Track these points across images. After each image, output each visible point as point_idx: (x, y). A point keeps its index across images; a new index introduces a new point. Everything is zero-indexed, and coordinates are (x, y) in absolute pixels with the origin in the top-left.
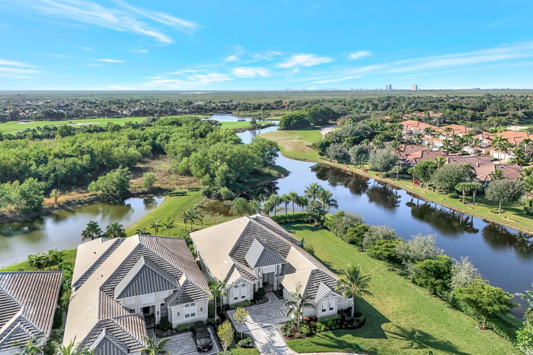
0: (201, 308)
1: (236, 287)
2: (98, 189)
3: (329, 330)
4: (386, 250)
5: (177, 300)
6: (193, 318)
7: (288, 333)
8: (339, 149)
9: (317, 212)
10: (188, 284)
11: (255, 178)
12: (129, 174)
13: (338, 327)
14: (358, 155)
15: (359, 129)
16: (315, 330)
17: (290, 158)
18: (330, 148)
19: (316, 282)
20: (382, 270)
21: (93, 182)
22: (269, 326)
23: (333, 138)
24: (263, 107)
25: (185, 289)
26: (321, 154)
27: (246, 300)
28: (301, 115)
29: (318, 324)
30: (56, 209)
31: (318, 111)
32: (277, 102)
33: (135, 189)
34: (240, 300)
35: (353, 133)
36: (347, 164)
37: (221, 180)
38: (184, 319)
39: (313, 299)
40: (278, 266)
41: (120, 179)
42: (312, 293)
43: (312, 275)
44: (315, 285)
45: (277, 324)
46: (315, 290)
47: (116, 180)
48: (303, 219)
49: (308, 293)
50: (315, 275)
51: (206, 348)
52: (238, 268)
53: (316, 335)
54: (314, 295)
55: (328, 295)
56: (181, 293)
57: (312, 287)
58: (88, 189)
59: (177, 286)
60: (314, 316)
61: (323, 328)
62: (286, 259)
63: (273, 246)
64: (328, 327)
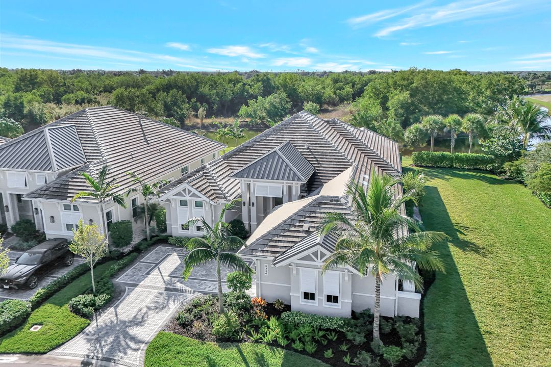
0: (91, 221)
1: (185, 203)
2: (247, 115)
7: (191, 315)
12: (287, 102)
19: (312, 222)
21: (244, 107)
22: (181, 291)
29: (272, 322)
34: (192, 232)
37: (396, 115)
38: (64, 232)
39: (277, 255)
40: (290, 188)
41: (272, 104)
42: (284, 241)
43: (314, 206)
44: (306, 227)
45: (199, 292)
46: (298, 237)
47: (267, 106)
48: (486, 167)
49: (276, 238)
50: (323, 206)
51: (7, 284)
52: (206, 173)
53: (238, 347)
54: (286, 247)
55: (311, 255)
56: (61, 182)
57: (297, 229)
58: (239, 114)
59: (56, 167)
60: (282, 303)
61: (270, 337)
62: (326, 183)
63: (315, 158)
64: (287, 338)
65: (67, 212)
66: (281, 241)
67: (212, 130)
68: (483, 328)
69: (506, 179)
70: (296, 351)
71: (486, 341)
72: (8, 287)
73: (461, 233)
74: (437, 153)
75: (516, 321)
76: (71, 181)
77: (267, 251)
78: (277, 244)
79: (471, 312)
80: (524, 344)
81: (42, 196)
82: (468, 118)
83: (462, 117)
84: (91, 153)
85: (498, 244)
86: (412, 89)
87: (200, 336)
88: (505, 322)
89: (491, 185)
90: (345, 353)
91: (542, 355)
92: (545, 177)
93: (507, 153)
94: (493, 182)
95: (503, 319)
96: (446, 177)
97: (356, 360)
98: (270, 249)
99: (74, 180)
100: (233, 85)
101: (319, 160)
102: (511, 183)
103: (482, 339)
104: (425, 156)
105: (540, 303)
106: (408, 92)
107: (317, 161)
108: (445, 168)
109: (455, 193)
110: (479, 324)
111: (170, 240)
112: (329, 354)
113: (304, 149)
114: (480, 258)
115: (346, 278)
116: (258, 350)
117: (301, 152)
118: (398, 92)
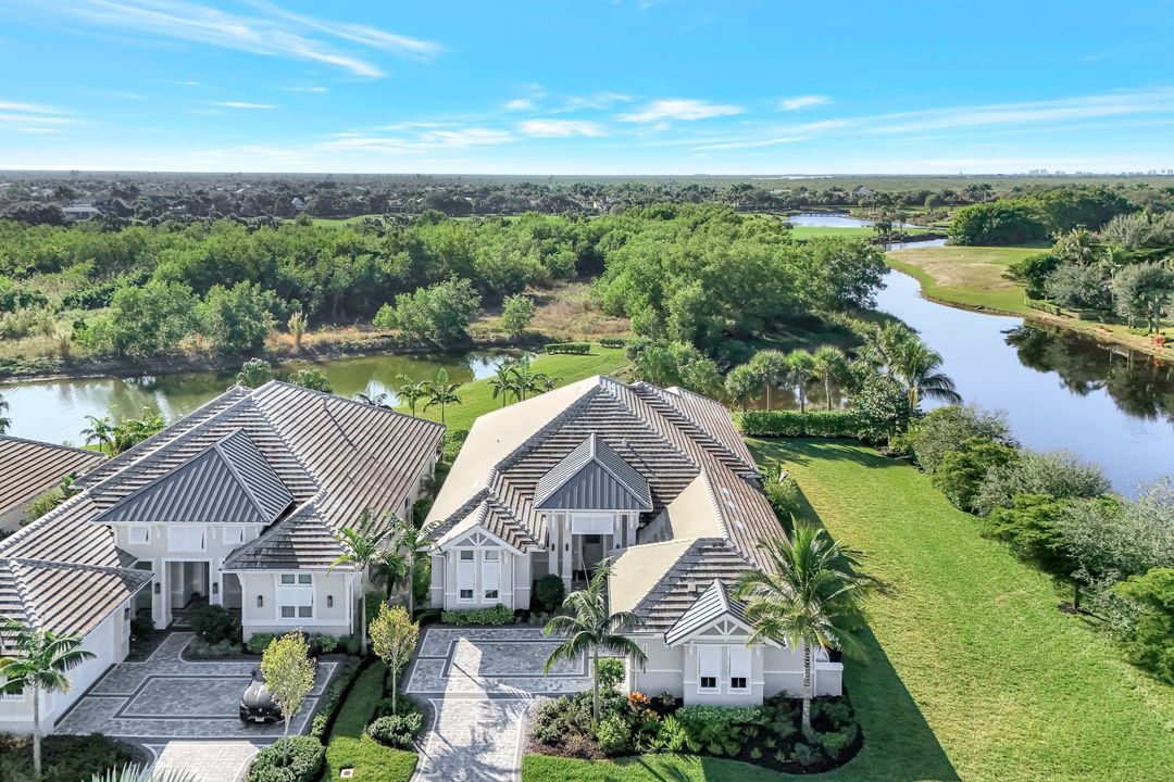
0: (330, 597)
1: (467, 556)
2: (394, 324)
3: (697, 754)
4: (1032, 526)
5: (255, 555)
6: (306, 621)
7: (553, 729)
8: (1082, 279)
9: (889, 410)
10: (308, 517)
11: (795, 334)
12: (472, 296)
13: (733, 749)
14: (1139, 293)
15: (1166, 227)
16: (645, 743)
17: (941, 301)
18: (1056, 275)
19: (697, 579)
20: (1035, 604)
21: (387, 308)
22: (514, 696)
23: (1073, 251)
24: (932, 197)
25: (293, 530)
26: (1033, 295)
27: (499, 607)
28: (1019, 210)
29: (670, 724)
30: (293, 356)
31: (1075, 199)
32: (975, 188)
33: (484, 332)
34: (479, 601)
35: (1144, 240)
36: (1107, 322)
37: (682, 324)
38: (277, 620)
39: (666, 631)
40: (625, 518)
41: (444, 303)
42: (670, 610)
43: (693, 554)
44: (691, 586)
45: (541, 694)
46: (685, 602)
47: (435, 306)
48: (856, 432)
49: (656, 607)
50: (705, 554)
51: (260, 715)
52: (492, 502)
53: (639, 761)
54: (674, 618)
55: (717, 628)
56: (277, 538)
57: (679, 591)
58: (375, 322)
59: (267, 514)
60: (670, 696)
61: (676, 742)
62: (668, 503)
63: (642, 462)
64: (697, 741)
65: (287, 587)
66: (665, 610)
67: (322, 358)
68: (917, 700)
69: (889, 455)
70: (715, 755)
71: (925, 714)
72: (262, 720)
73: (855, 563)
74: (779, 413)
75: (952, 686)
76: (293, 536)
77: (651, 626)
78: (660, 615)
79: (898, 679)
80: (966, 713)
81: (253, 565)
82: (822, 354)
83: (812, 353)
84: (293, 480)
85: (906, 577)
86: (705, 276)
87: (581, 754)
88: (939, 689)
89: (872, 470)
90: (774, 751)
91: (986, 724)
92: (954, 473)
93: (889, 415)
94: (872, 462)
95: (936, 684)
96: (802, 457)
97: (793, 755)
98: (653, 623)
99: (298, 533)
100: (350, 259)
101: (649, 465)
102: (898, 464)
103: (918, 713)
104: (761, 419)
105: (973, 658)
106: (699, 282)
107: (647, 467)
108: (793, 436)
109: (825, 489)
110: (912, 695)
111: (445, 618)
112: (756, 753)
113: (622, 448)
114: (890, 601)
115: (758, 653)
116: (666, 762)
117: (620, 452)
118: (679, 280)
